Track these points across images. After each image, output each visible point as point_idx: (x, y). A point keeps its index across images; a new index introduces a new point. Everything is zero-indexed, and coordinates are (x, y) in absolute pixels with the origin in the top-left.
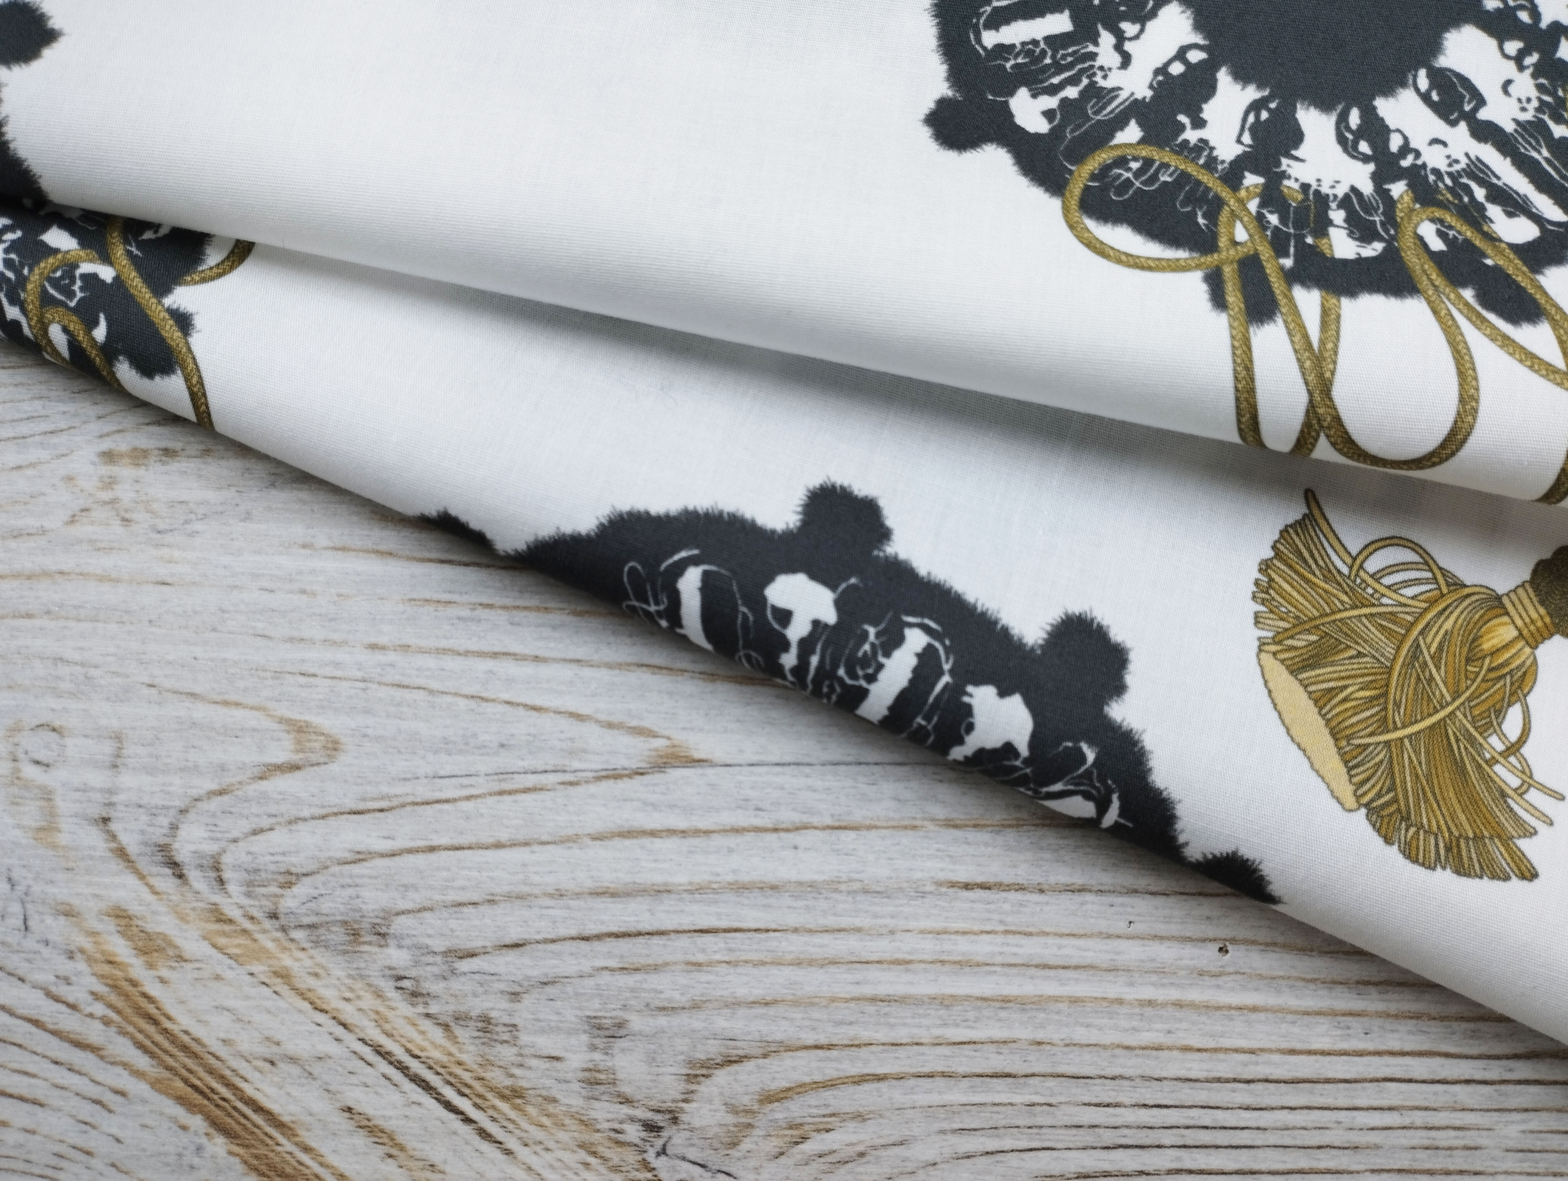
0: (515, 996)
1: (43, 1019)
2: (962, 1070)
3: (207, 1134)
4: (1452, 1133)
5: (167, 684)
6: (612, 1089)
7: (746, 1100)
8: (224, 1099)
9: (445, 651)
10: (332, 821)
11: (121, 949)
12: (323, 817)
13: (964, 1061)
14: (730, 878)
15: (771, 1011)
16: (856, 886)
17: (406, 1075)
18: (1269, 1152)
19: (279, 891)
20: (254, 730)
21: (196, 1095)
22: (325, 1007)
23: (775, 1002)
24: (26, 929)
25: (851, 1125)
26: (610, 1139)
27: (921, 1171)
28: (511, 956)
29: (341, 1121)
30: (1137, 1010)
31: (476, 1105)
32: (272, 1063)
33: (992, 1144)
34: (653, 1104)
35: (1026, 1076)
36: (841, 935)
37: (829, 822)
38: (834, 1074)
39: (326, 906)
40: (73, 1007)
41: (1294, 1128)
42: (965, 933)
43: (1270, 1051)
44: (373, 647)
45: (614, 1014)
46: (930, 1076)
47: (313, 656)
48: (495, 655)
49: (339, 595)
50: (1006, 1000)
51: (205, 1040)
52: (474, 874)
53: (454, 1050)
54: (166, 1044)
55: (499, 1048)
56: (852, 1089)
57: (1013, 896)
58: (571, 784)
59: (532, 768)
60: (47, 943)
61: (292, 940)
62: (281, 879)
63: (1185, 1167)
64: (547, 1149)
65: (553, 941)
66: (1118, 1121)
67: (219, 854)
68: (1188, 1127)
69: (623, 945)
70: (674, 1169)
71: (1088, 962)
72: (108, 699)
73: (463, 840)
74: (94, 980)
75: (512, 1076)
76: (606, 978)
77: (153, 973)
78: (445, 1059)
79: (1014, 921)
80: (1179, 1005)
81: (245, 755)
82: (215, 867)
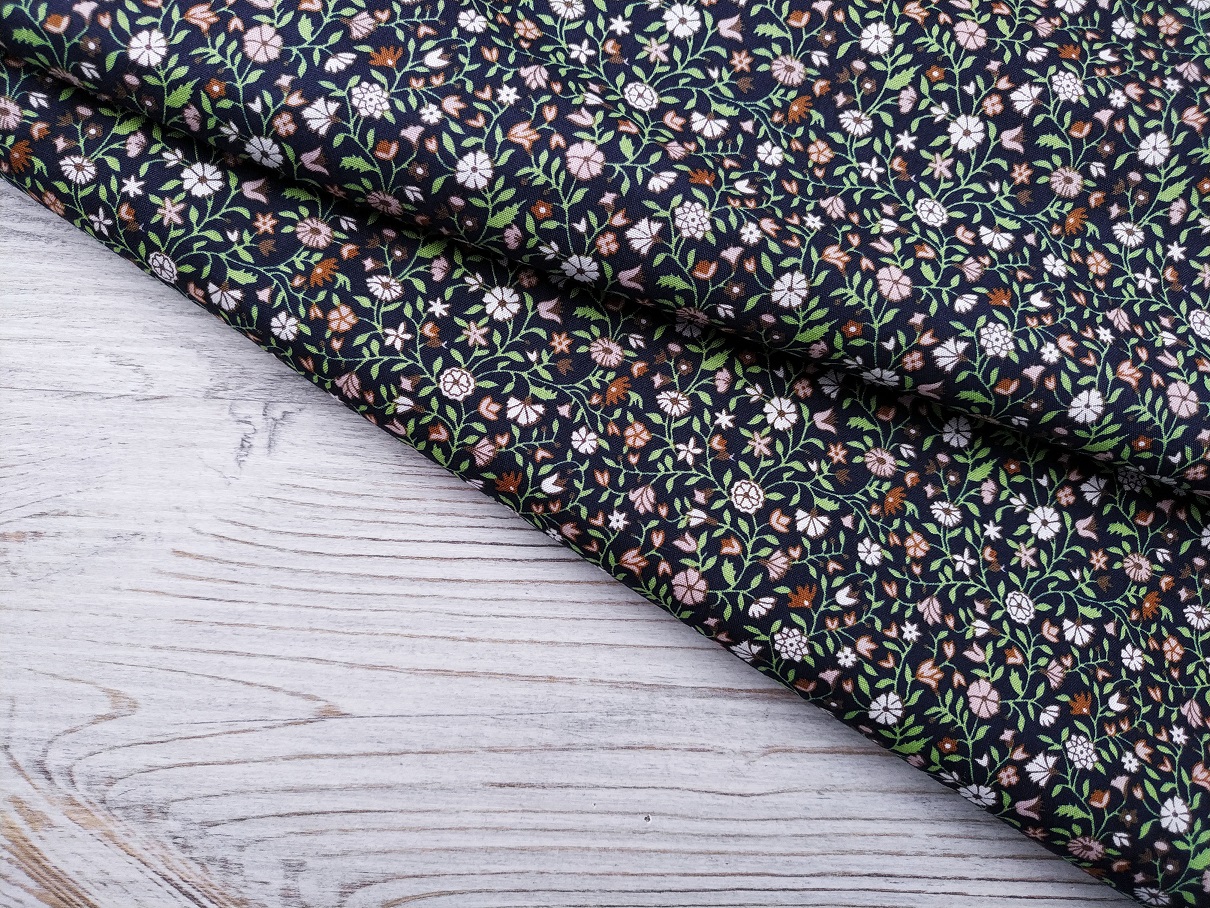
0: (241, 848)
2: (496, 888)
5: (39, 669)
6: (297, 900)
7: (374, 906)
8: (78, 905)
9: (196, 650)
10: (134, 748)
11: (18, 820)
12: (130, 745)
13: (499, 884)
14: (363, 781)
15: (388, 856)
16: (436, 786)
17: (181, 892)
19: (105, 788)
20: (88, 695)
21: (63, 902)
22: (133, 852)
23: (390, 851)
28: (239, 825)
30: (598, 853)
32: (105, 884)
35: (534, 891)
36: (428, 813)
37: (421, 749)
38: (424, 891)
39: (132, 797)
42: (499, 811)
43: (672, 874)
44: (155, 647)
45: (298, 857)
46: (480, 892)
47: (121, 653)
48: (225, 653)
49: (135, 617)
50: (523, 849)
51: (67, 871)
52: (215, 778)
53: (206, 877)
54: (44, 873)
55: (233, 876)
56: (434, 899)
57: (527, 790)
58: (270, 727)
59: (248, 719)
61: (114, 815)
62: (107, 780)
65: (261, 817)
67: (71, 766)
69: (304, 819)
71: (570, 826)
72: (5, 677)
73: (209, 760)
75: (241, 892)
76: (293, 837)
77: (36, 833)
78: (202, 882)
79: (527, 805)
80: (621, 850)
81: (84, 710)
82: (69, 773)
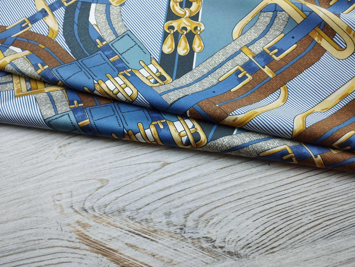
0: (150, 213)
1: (68, 246)
2: (232, 200)
3: (102, 257)
4: (323, 183)
5: (77, 180)
6: (172, 224)
7: (196, 218)
8: (104, 250)
9: (122, 159)
10: (110, 194)
12: (109, 193)
13: (232, 199)
14: (181, 181)
15: (195, 201)
16: (203, 175)
17: (135, 234)
18: (292, 197)
19: (105, 209)
20: (94, 183)
21: (99, 251)
22: (118, 226)
23: (196, 199)
24: (62, 230)
25: (216, 217)
26: (174, 233)
27: (232, 221)
28: (148, 207)
29: (126, 246)
30: (259, 180)
31: (149, 235)
32: (111, 240)
33: (242, 212)
34: (180, 224)
35: (244, 197)
36: (203, 184)
37: (195, 166)
38: (210, 208)
39: (113, 209)
40: (73, 242)
41: (295, 191)
42: (224, 177)
43: (285, 179)
44: (110, 163)
45: (168, 211)
46: (227, 203)
47: (101, 167)
48: (131, 157)
49: (102, 156)
50: (235, 186)
51: (98, 240)
52: (137, 194)
53: (142, 227)
54: (91, 243)
55: (150, 223)
56: (214, 210)
57: (230, 168)
58: (149, 174)
59: (142, 174)
60: (66, 232)
61: (109, 216)
62: (104, 206)
63: (278, 204)
64: (164, 239)
65: (154, 202)
66: (263, 200)
67: (93, 206)
68: (276, 197)
69: (166, 198)
70: (188, 235)
71: (247, 174)
72: (68, 186)
73: (134, 190)
74: (76, 235)
75: (154, 228)
76: (165, 205)
77: (86, 230)
78: (141, 229)
79: (232, 172)
80: (265, 176)
81: (93, 187)
82: (92, 208)
